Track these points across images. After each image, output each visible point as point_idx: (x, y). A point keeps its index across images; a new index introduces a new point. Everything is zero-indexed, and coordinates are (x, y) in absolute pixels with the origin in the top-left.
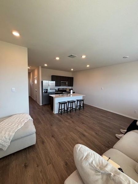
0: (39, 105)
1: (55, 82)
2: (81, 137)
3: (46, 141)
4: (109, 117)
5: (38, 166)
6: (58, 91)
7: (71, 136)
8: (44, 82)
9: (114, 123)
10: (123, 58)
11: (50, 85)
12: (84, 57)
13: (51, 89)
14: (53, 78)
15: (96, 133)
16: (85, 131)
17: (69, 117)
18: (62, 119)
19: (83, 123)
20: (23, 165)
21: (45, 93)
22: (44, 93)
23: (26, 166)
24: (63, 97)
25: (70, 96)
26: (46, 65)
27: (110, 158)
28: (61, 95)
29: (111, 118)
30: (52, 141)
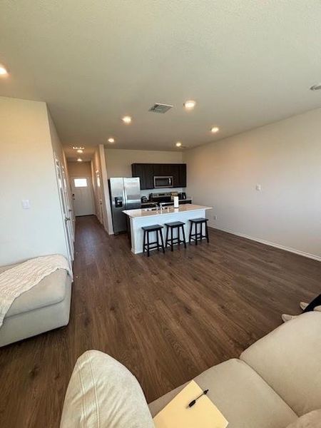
0: (107, 233)
1: (138, 179)
2: (178, 315)
3: (94, 318)
4: (272, 264)
5: (57, 377)
6: (149, 201)
7: (157, 310)
8: (114, 181)
9: (282, 281)
10: (312, 89)
11: (127, 187)
12: (190, 105)
13: (131, 196)
14: (137, 170)
15: (223, 307)
16: (196, 299)
17: (166, 263)
18: (147, 267)
19: (195, 279)
20: (30, 371)
21: (117, 206)
22: (114, 207)
23: (34, 374)
24: (156, 214)
25: (173, 211)
26: (111, 140)
27: (205, 392)
28: (150, 209)
29: (278, 267)
30: (108, 320)
